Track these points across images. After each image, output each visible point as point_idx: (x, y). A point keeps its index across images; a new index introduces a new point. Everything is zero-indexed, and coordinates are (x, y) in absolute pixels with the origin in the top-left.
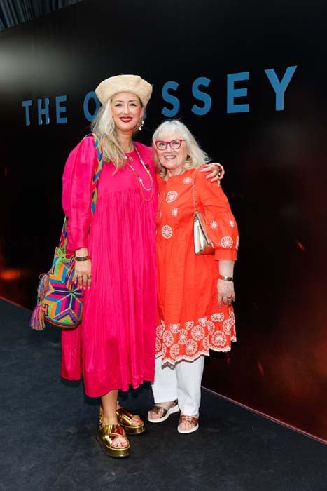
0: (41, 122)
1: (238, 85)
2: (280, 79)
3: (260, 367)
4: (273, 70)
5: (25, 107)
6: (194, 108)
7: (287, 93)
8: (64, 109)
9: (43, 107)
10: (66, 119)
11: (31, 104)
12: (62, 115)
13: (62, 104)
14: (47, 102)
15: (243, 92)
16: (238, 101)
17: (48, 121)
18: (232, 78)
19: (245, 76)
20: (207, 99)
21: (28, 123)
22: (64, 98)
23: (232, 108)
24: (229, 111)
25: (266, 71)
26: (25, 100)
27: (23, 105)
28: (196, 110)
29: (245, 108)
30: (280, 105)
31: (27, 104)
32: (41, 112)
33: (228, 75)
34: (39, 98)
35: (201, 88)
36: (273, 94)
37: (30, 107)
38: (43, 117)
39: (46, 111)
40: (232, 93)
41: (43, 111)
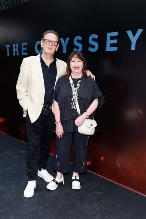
0: (14, 54)
1: (112, 38)
2: (134, 35)
4: (130, 31)
5: (7, 48)
6: (89, 48)
7: (137, 42)
8: (26, 49)
9: (16, 48)
10: (27, 53)
11: (10, 46)
12: (25, 51)
13: (24, 46)
14: (17, 45)
15: (115, 41)
16: (112, 45)
17: (18, 54)
18: (109, 35)
19: (116, 34)
20: (96, 45)
21: (8, 55)
22: (26, 44)
23: (109, 49)
24: (107, 50)
25: (127, 31)
26: (7, 44)
27: (6, 47)
29: (115, 49)
30: (133, 48)
31: (8, 46)
32: (14, 50)
33: (107, 33)
34: (14, 44)
35: (94, 39)
36: (130, 42)
37: (9, 48)
38: (16, 52)
39: (17, 50)
40: (109, 42)
41: (16, 50)
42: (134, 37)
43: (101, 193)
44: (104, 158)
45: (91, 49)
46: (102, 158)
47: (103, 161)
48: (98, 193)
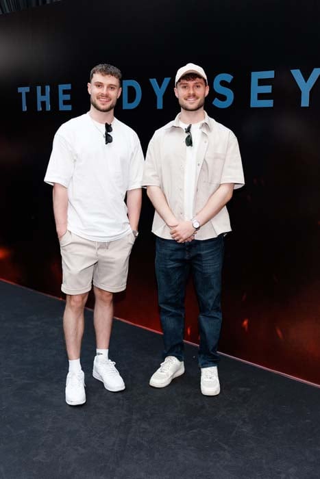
0: (40, 108)
1: (262, 82)
2: (306, 78)
4: (299, 70)
5: (21, 93)
6: (215, 101)
7: (313, 92)
8: (68, 97)
9: (43, 93)
10: (71, 106)
11: (28, 91)
12: (65, 103)
13: (65, 92)
14: (48, 88)
15: (267, 89)
16: (261, 96)
17: (48, 108)
18: (256, 76)
19: (270, 74)
20: (229, 94)
21: (25, 108)
22: (68, 87)
23: (255, 103)
24: (252, 106)
25: (292, 71)
26: (22, 86)
27: (19, 91)
28: (217, 103)
29: (269, 103)
30: (305, 102)
31: (24, 90)
32: (40, 98)
33: (252, 73)
34: (38, 85)
35: (223, 83)
36: (299, 92)
37: (26, 93)
38: (43, 104)
39: (47, 98)
40: (256, 89)
41: (44, 98)
42: (306, 81)
43: (248, 389)
44: (248, 323)
46: (245, 323)
48: (242, 389)
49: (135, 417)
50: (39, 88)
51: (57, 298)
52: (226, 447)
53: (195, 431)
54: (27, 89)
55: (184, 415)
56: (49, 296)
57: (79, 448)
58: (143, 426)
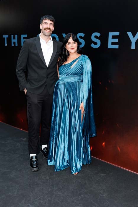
0: (13, 45)
1: (114, 37)
2: (134, 36)
3: (119, 148)
4: (131, 32)
5: (4, 38)
6: (92, 44)
7: (136, 42)
9: (14, 38)
11: (8, 37)
13: (24, 38)
14: (16, 36)
15: (116, 40)
16: (113, 43)
17: (17, 45)
18: (111, 34)
19: (117, 34)
20: (99, 42)
21: (6, 45)
22: (26, 36)
23: (110, 46)
25: (128, 32)
27: (4, 37)
29: (117, 47)
30: (133, 47)
31: (6, 37)
32: (13, 40)
33: (109, 33)
35: (96, 37)
36: (131, 42)
37: (7, 38)
38: (14, 43)
39: (16, 40)
40: (111, 40)
42: (134, 37)
43: (105, 175)
44: (105, 144)
45: (93, 46)
46: (104, 144)
47: (104, 146)
48: (103, 175)
49: (55, 189)
50: (12, 36)
51: (20, 129)
52: (96, 204)
53: (82, 196)
54: (7, 36)
55: (77, 188)
56: (16, 128)
57: (30, 205)
58: (59, 193)
